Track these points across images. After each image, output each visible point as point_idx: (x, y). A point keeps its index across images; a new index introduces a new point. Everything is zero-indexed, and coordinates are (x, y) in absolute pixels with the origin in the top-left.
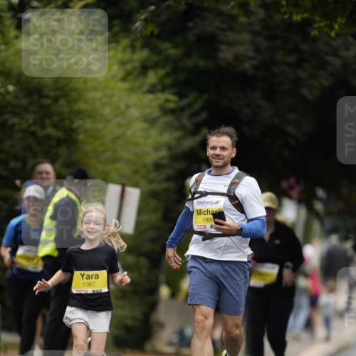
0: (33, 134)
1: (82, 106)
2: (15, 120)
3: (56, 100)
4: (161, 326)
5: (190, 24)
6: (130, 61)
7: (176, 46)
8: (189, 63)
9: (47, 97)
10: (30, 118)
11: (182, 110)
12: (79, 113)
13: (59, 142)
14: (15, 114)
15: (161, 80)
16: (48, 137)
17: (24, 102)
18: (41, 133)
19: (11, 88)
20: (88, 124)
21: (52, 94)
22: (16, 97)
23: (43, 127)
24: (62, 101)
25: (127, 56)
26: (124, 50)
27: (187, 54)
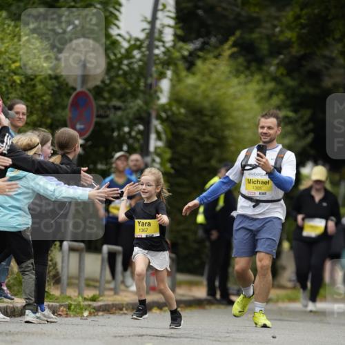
0: (197, 141)
1: (229, 121)
2: (184, 132)
3: (212, 117)
4: (284, 268)
5: (304, 63)
6: (263, 90)
7: (293, 79)
8: (303, 90)
9: (206, 115)
10: (195, 130)
11: (297, 121)
12: (228, 126)
13: (214, 146)
14: (185, 127)
15: (283, 101)
16: (207, 143)
17: (191, 119)
18: (202, 140)
19: (183, 111)
20: (234, 133)
21: (210, 113)
22: (186, 115)
23: (203, 136)
24: (217, 118)
25: (261, 86)
26: (258, 82)
27: (301, 85)
